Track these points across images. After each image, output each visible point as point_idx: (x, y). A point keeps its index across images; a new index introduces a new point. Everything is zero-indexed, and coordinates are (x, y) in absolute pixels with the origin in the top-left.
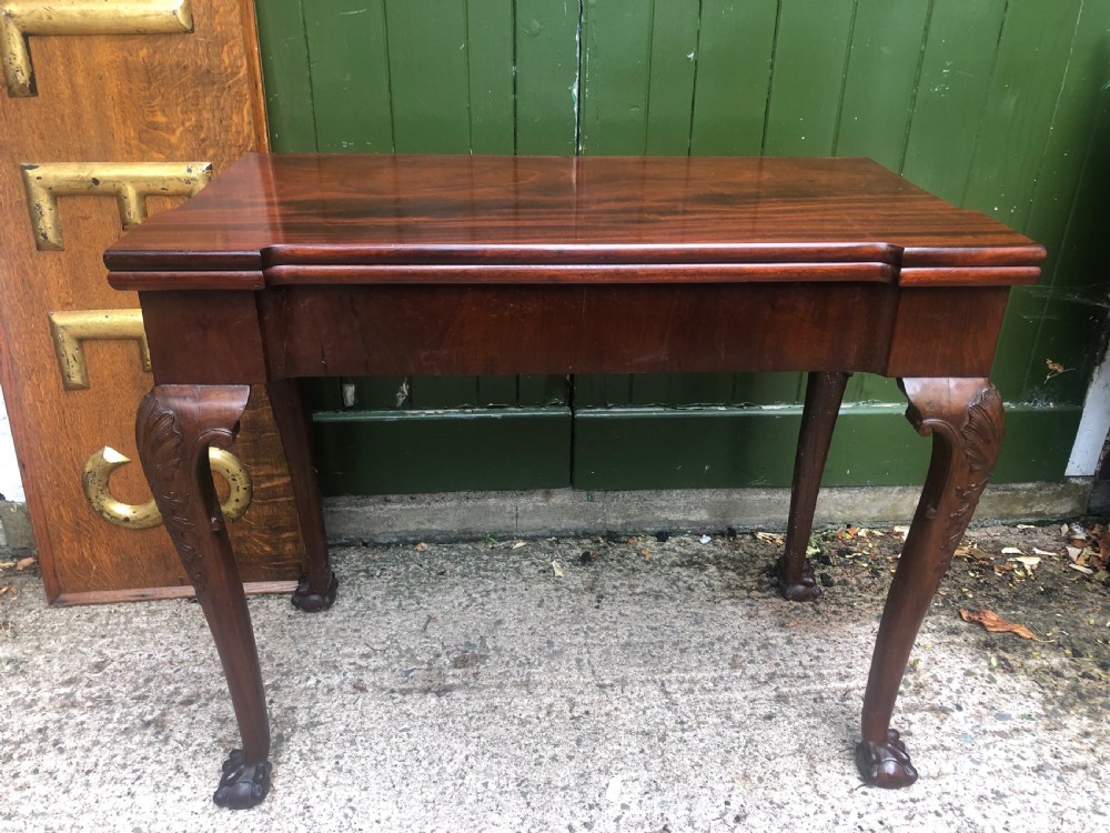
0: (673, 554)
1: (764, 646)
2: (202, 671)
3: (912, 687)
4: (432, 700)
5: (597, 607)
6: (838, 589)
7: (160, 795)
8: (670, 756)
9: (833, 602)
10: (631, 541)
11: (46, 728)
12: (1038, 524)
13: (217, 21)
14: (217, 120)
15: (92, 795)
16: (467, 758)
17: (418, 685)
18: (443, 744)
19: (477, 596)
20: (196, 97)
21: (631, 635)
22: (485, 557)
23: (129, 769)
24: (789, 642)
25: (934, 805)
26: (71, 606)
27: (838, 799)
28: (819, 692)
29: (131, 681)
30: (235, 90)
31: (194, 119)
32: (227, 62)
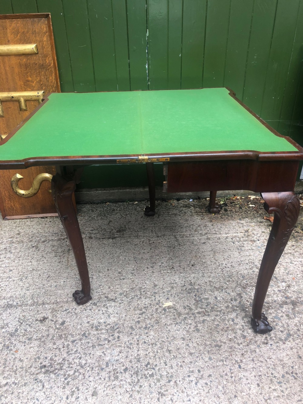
0: (181, 204)
1: (205, 226)
2: (47, 235)
4: (111, 240)
5: (158, 218)
6: (229, 212)
7: (39, 262)
8: (175, 252)
9: (227, 215)
10: (169, 201)
11: (7, 248)
13: (44, 50)
14: (45, 79)
15: (21, 262)
16: (120, 253)
17: (107, 237)
18: (114, 250)
19: (124, 215)
20: (39, 72)
22: (126, 206)
23: (30, 257)
24: (212, 225)
25: (247, 262)
26: (9, 220)
27: (220, 261)
28: (219, 237)
29: (28, 237)
30: (50, 70)
31: (39, 78)
32: (48, 62)
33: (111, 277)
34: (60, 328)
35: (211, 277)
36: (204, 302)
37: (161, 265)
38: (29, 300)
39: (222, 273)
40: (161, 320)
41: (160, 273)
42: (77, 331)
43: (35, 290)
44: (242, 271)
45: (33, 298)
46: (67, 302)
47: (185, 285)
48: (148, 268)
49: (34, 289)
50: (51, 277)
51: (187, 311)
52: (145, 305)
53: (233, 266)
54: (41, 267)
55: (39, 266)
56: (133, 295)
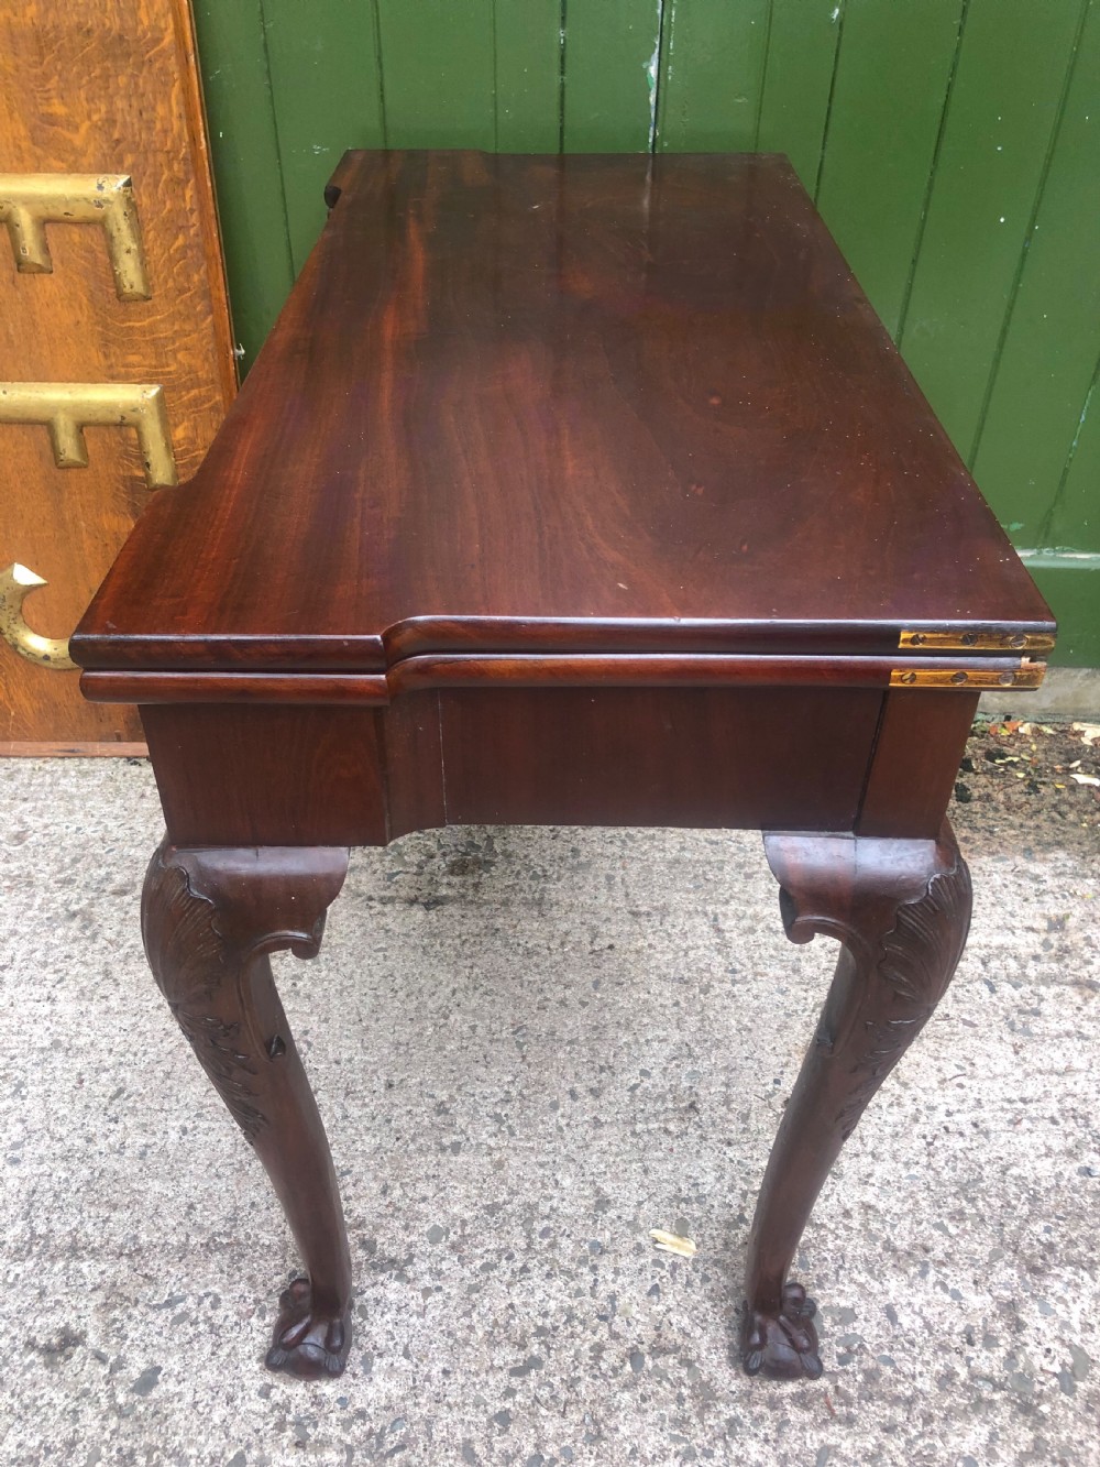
3: (1053, 951)
4: (418, 914)
6: (976, 806)
7: (85, 1003)
8: (711, 1014)
9: (966, 824)
14: (135, 112)
17: (403, 893)
18: (426, 973)
20: (106, 77)
21: (683, 849)
23: (50, 969)
25: (1052, 1108)
27: (923, 1090)
29: (55, 860)
30: (157, 65)
31: (103, 109)
32: (146, 22)
33: (398, 1131)
34: (132, 1408)
35: (872, 1180)
36: (833, 1335)
37: (635, 1087)
38: (13, 1222)
39: (929, 1166)
40: (611, 1423)
41: (628, 1130)
42: (206, 1441)
43: (44, 1168)
44: (1029, 1166)
45: (32, 1214)
46: (183, 1251)
48: (573, 1094)
49: (41, 1160)
50: (129, 1096)
52: (545, 1315)
53: (982, 1126)
54: (92, 1033)
55: (85, 1030)
56: (491, 1247)
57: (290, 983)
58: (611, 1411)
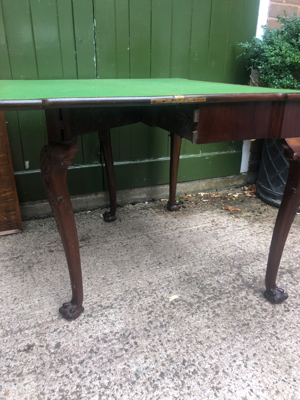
0: (138, 207)
1: (172, 223)
3: (214, 225)
6: (188, 208)
8: (155, 249)
9: (187, 211)
10: (124, 206)
12: (236, 188)
16: (95, 260)
21: (133, 226)
22: (79, 216)
24: (179, 221)
27: (204, 249)
28: (191, 230)
33: (96, 285)
34: (57, 351)
35: (202, 264)
36: (209, 288)
37: (146, 263)
39: (212, 259)
40: (174, 315)
41: (149, 270)
44: (229, 254)
45: (4, 327)
46: (53, 321)
47: (181, 277)
48: (133, 268)
51: (196, 300)
52: (149, 303)
53: (218, 251)
56: (130, 297)
57: (51, 269)
58: (173, 313)
